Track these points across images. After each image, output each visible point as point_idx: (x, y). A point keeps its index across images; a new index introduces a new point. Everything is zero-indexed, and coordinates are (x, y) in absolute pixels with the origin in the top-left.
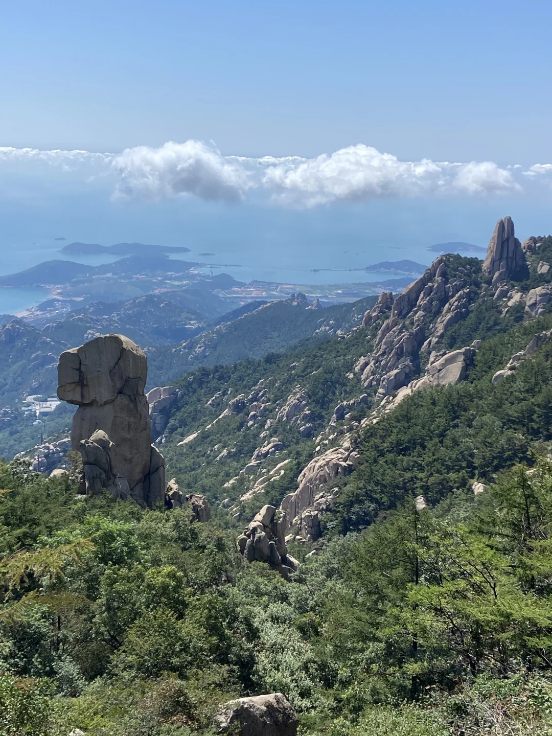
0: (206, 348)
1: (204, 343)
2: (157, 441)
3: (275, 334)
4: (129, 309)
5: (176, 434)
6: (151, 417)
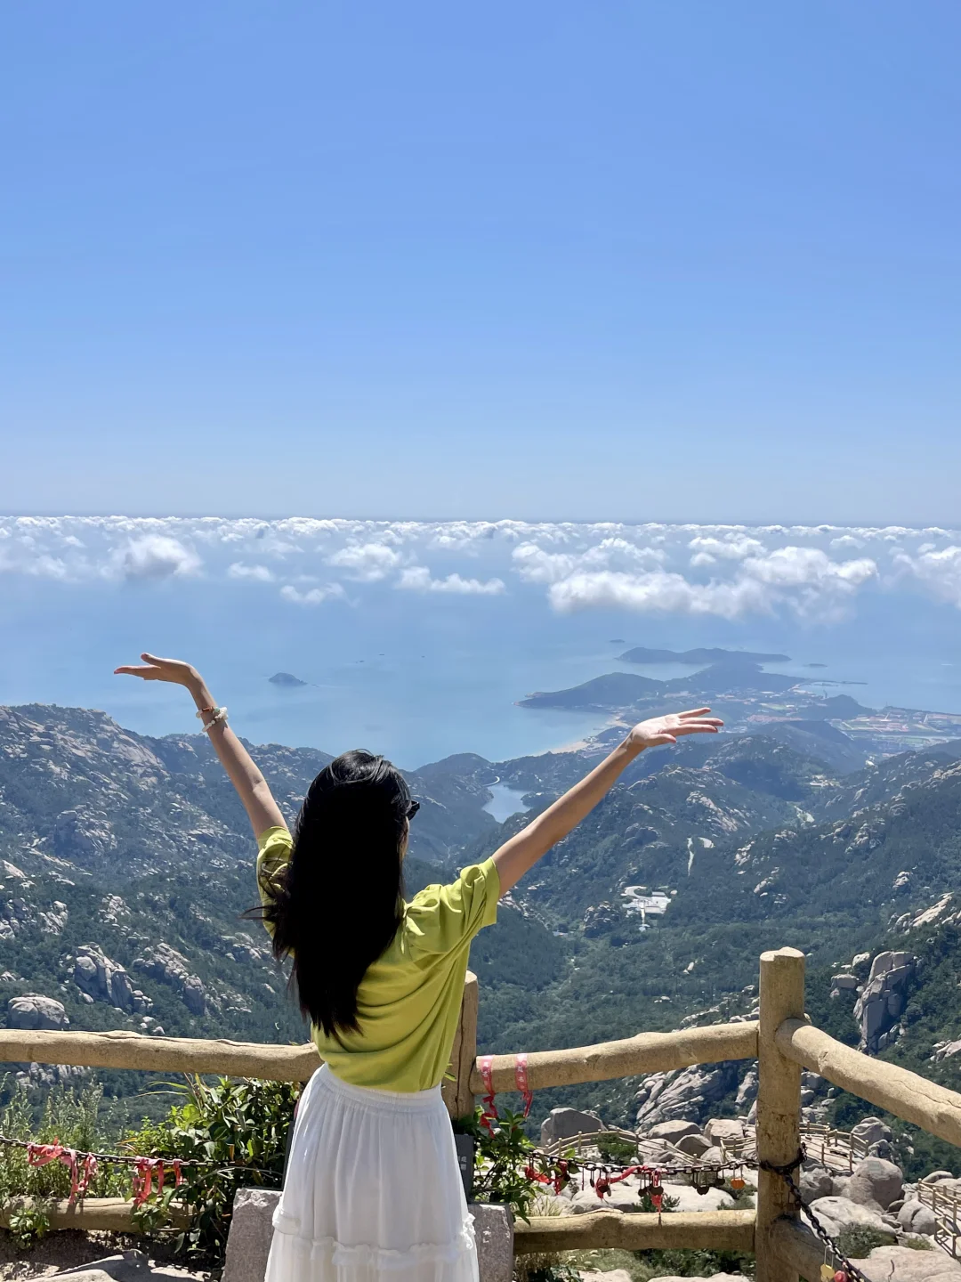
0: (870, 839)
1: (867, 830)
2: (892, 1031)
4: (730, 754)
5: (922, 1025)
6: (880, 995)
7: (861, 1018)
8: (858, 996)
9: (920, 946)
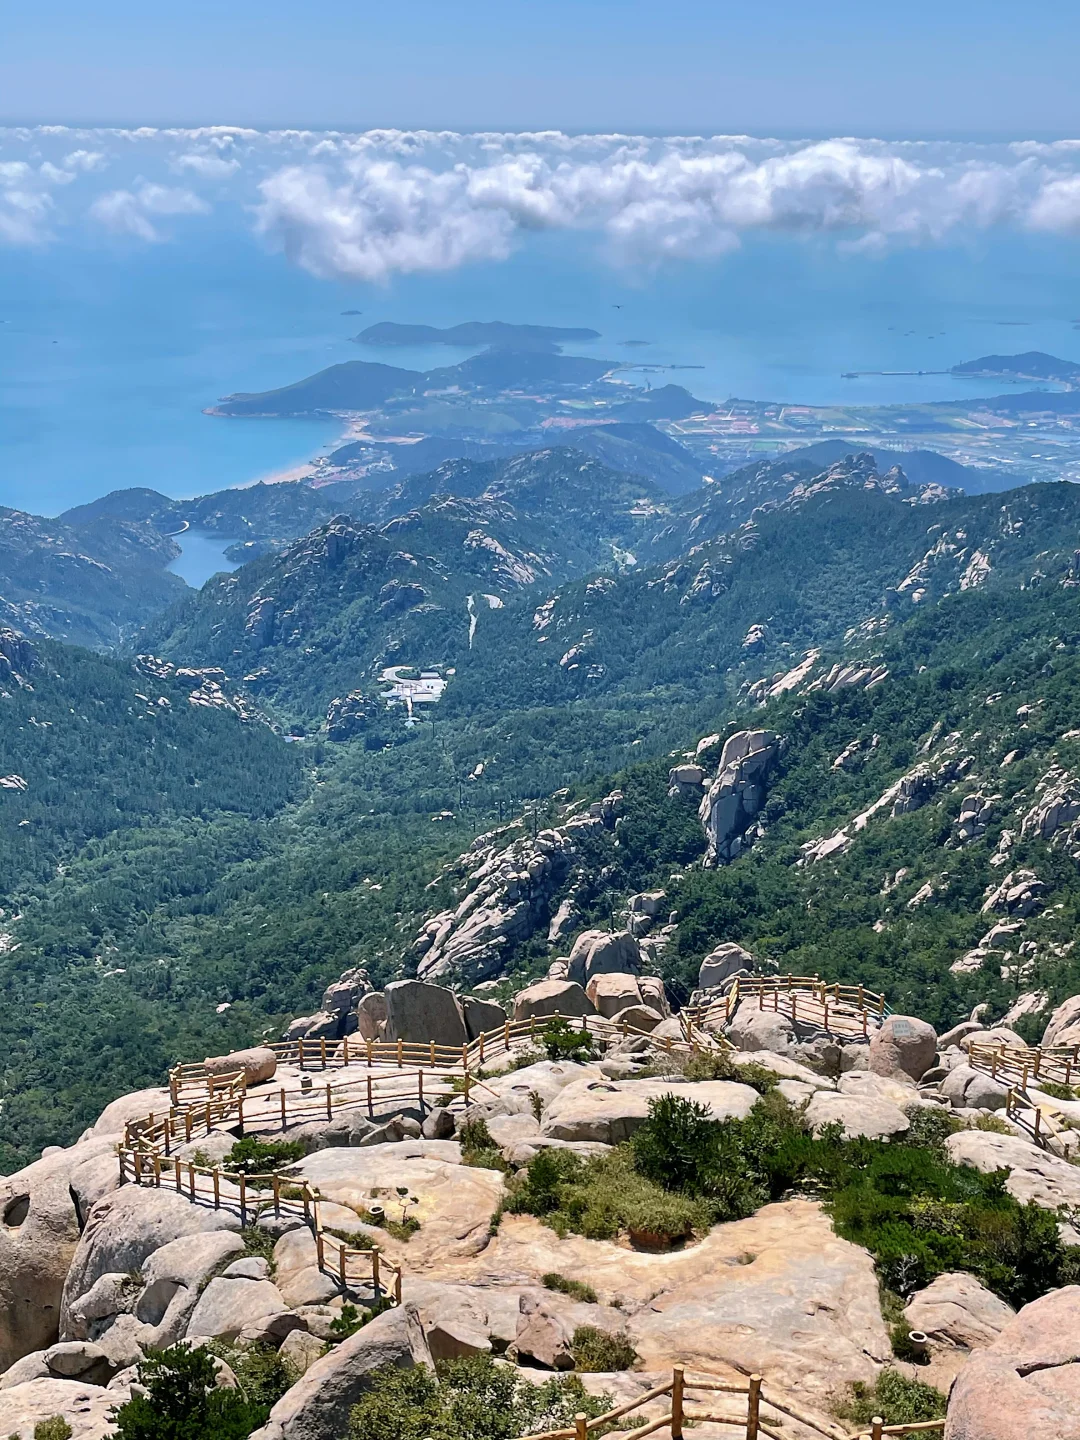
0: (712, 584)
1: (708, 572)
2: (748, 832)
3: (843, 554)
4: (521, 475)
5: (785, 822)
6: (734, 788)
7: (709, 819)
8: (704, 790)
9: (783, 722)
